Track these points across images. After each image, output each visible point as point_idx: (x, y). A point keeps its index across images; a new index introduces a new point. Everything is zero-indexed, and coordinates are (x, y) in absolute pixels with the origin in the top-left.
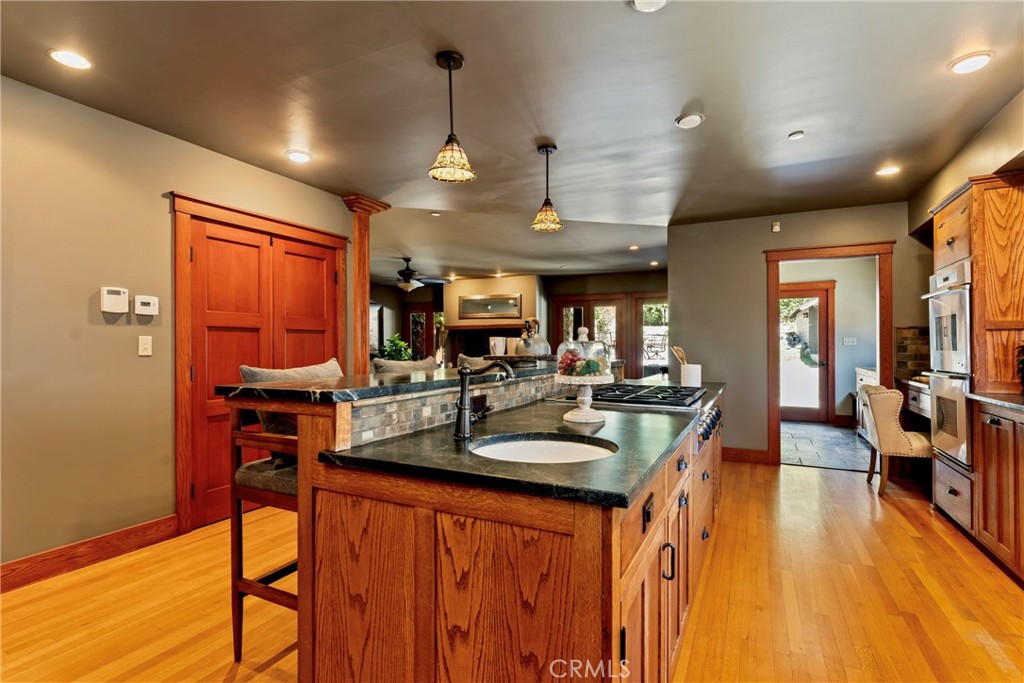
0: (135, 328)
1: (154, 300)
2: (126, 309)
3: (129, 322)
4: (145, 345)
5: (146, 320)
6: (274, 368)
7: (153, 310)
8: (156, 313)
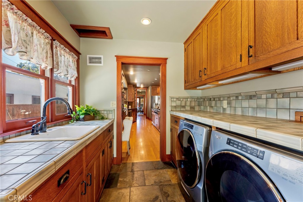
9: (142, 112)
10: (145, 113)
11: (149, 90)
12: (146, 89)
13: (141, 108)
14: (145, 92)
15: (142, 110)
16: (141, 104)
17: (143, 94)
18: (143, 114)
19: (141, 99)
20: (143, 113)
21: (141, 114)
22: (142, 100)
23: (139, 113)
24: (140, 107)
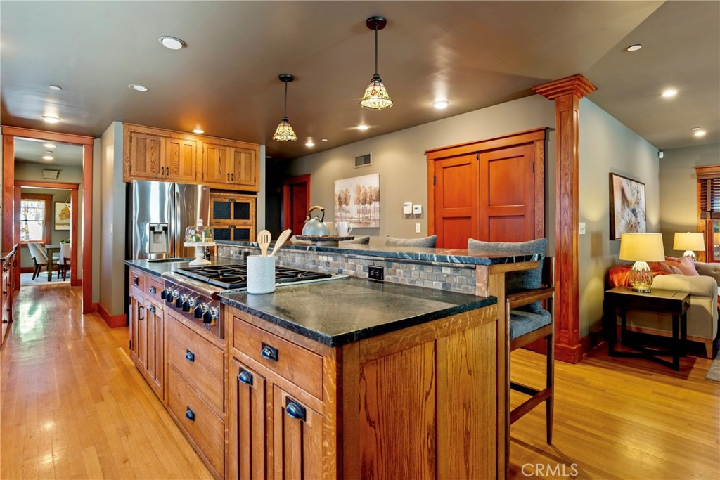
0: (415, 220)
1: (419, 206)
2: (411, 212)
3: (413, 218)
4: (418, 227)
5: (418, 216)
6: (480, 240)
7: (419, 211)
8: (420, 212)
9: (62, 269)
10: (80, 275)
11: (110, 153)
12: (86, 140)
13: (58, 250)
14: (77, 167)
15: (59, 259)
16: (57, 228)
17: (68, 178)
18: (68, 281)
19: (59, 207)
20: (69, 272)
21: (57, 281)
22: (67, 209)
23: (44, 274)
24: (49, 242)
